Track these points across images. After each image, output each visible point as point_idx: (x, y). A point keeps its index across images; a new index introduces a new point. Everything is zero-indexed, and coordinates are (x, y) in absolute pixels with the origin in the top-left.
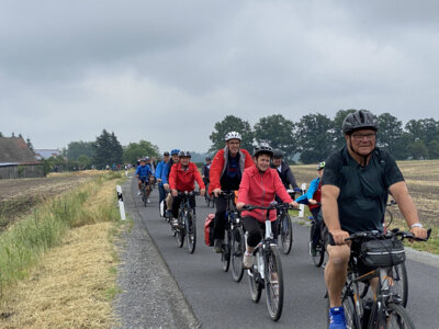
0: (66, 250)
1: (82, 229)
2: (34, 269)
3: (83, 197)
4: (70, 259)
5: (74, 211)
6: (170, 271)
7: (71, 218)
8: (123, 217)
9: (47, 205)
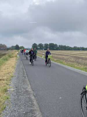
0: (10, 61)
1: (12, 58)
2: (4, 64)
3: (13, 54)
4: (10, 63)
7: (10, 57)
8: (18, 57)
9: (7, 55)
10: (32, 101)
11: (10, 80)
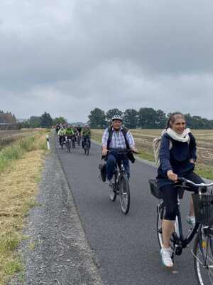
0: (23, 161)
1: (31, 152)
2: (9, 169)
3: (33, 139)
4: (24, 165)
5: (29, 145)
6: (64, 172)
7: (26, 148)
8: (49, 148)
9: (18, 142)
10: (88, 280)
11: (26, 216)
